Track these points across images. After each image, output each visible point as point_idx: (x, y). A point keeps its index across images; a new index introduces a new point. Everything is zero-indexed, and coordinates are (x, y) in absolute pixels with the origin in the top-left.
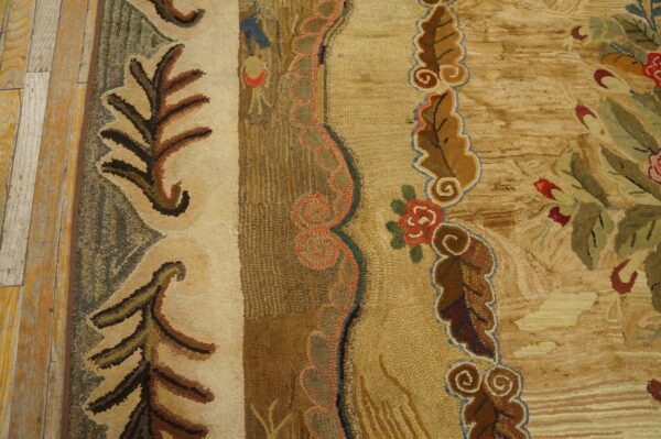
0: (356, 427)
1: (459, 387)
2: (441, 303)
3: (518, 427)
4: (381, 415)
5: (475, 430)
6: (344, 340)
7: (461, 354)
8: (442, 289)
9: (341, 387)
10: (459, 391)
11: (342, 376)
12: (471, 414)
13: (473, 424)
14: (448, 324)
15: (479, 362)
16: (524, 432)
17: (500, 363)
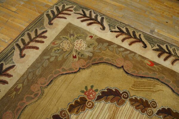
0: (152, 80)
1: (153, 102)
2: (171, 110)
3: (140, 110)
4: (153, 85)
5: (143, 100)
6: (169, 86)
7: (159, 107)
8: (174, 112)
9: (160, 81)
10: (152, 102)
11: (162, 82)
12: (146, 101)
13: (144, 101)
14: (166, 108)
15: (156, 110)
16: (138, 110)
17: (154, 115)
